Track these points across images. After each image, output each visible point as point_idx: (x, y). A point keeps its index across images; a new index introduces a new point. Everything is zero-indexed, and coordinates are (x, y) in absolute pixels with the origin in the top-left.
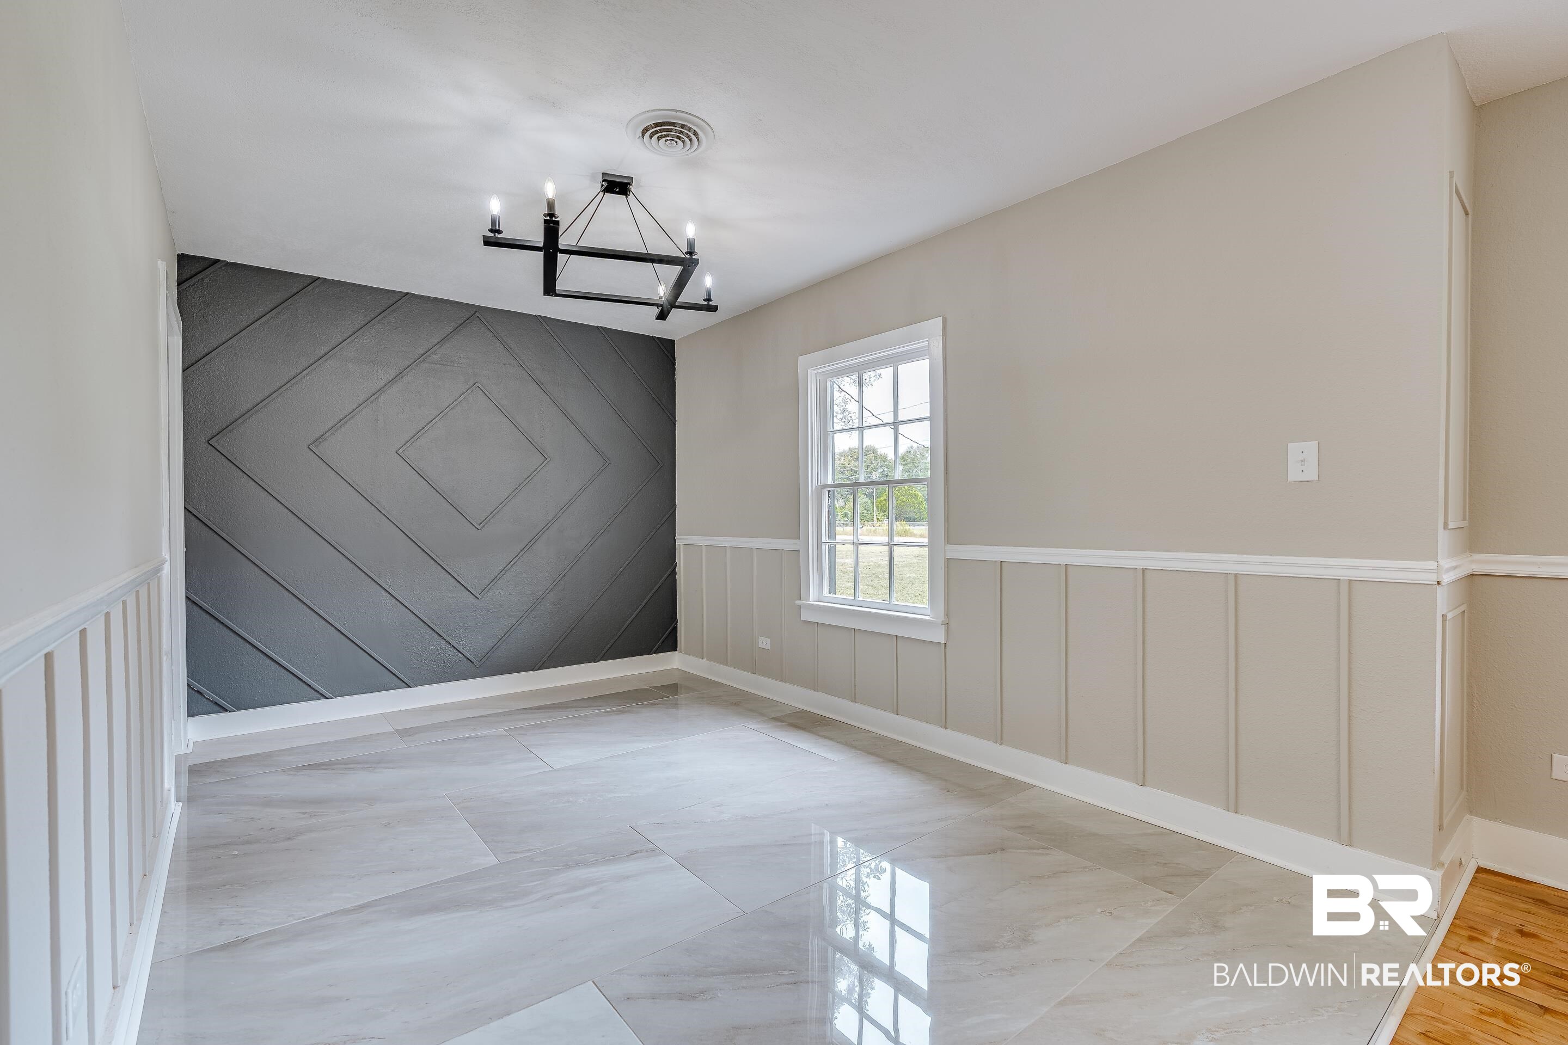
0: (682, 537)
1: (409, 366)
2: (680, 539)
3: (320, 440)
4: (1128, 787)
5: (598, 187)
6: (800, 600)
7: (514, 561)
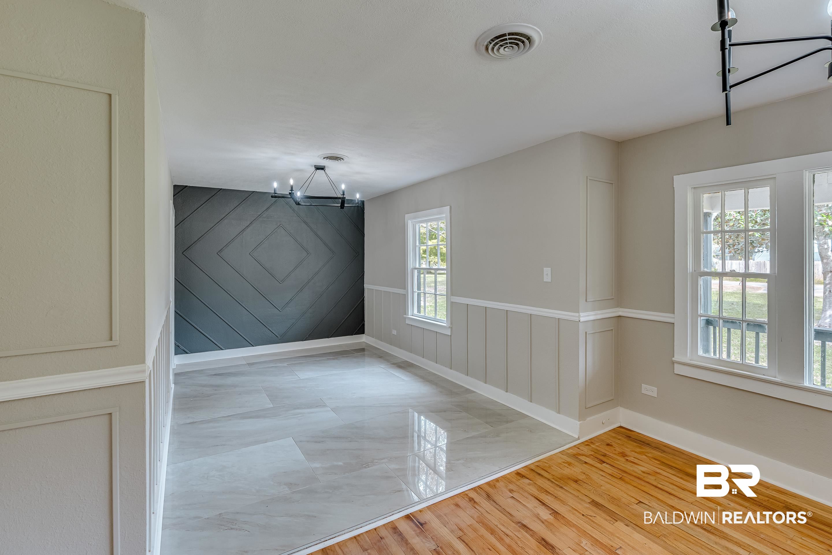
0: (366, 285)
1: (255, 220)
2: (365, 286)
3: (221, 251)
4: (502, 392)
5: (314, 169)
6: (406, 315)
7: (295, 296)
